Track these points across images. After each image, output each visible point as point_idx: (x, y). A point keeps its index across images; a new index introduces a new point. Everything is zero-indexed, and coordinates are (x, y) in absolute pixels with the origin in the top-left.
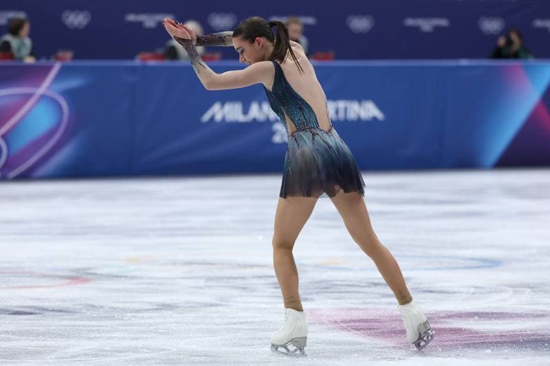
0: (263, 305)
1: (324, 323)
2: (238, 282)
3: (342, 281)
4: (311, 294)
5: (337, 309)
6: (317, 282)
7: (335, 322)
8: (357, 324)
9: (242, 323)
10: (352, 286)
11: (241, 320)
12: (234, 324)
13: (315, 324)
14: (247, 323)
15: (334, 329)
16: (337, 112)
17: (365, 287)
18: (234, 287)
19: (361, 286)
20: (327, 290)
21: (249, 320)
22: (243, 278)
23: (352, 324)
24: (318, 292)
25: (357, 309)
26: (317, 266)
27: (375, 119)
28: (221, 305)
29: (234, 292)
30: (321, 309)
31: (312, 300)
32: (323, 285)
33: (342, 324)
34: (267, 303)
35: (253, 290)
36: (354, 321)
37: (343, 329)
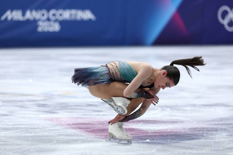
0: (32, 116)
1: (63, 125)
2: (19, 104)
3: (73, 103)
4: (57, 110)
5: (70, 118)
6: (60, 104)
7: (69, 125)
8: (80, 126)
9: (21, 125)
10: (79, 106)
11: (21, 123)
12: (17, 125)
13: (59, 125)
14: (23, 124)
15: (68, 128)
16: (71, 15)
17: (84, 106)
18: (17, 106)
19: (82, 106)
20: (66, 108)
21: (25, 123)
22: (22, 101)
23: (78, 126)
24: (60, 109)
25: (80, 118)
26: (60, 96)
28: (10, 115)
29: (17, 109)
30: (61, 118)
31: (57, 113)
32: (63, 105)
33: (73, 126)
34: (34, 114)
35: (27, 108)
36: (78, 124)
37: (73, 128)
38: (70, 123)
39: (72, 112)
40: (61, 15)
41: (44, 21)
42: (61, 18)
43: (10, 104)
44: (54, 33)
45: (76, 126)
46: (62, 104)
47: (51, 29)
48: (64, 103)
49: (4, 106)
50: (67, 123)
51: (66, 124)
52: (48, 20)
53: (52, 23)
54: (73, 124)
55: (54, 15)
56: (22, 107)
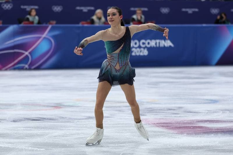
0: (127, 117)
1: (150, 124)
2: (118, 108)
3: (157, 108)
4: (145, 113)
5: (155, 119)
6: (148, 109)
7: (154, 124)
8: (162, 125)
9: (119, 124)
10: (161, 110)
11: (119, 123)
12: (116, 124)
13: (147, 124)
14: (121, 124)
15: (154, 126)
16: (156, 44)
17: (166, 110)
18: (117, 110)
19: (164, 110)
20: (152, 112)
21: (122, 123)
22: (120, 107)
23: (161, 125)
24: (148, 112)
25: (163, 119)
26: (148, 102)
27: (170, 46)
28: (111, 117)
29: (116, 112)
30: (149, 119)
31: (145, 115)
32: (150, 110)
33: (157, 125)
34: (128, 116)
35: (123, 111)
36: (161, 123)
37: (157, 126)
38: (155, 122)
39: (156, 115)
40: (149, 43)
41: (136, 48)
42: (148, 46)
43: (111, 109)
44: (144, 56)
45: (160, 125)
46: (149, 108)
47: (141, 54)
48: (151, 108)
49: (107, 110)
50: (153, 122)
51: (152, 124)
52: (140, 47)
53: (142, 49)
54: (157, 124)
55: (143, 43)
56: (120, 111)
